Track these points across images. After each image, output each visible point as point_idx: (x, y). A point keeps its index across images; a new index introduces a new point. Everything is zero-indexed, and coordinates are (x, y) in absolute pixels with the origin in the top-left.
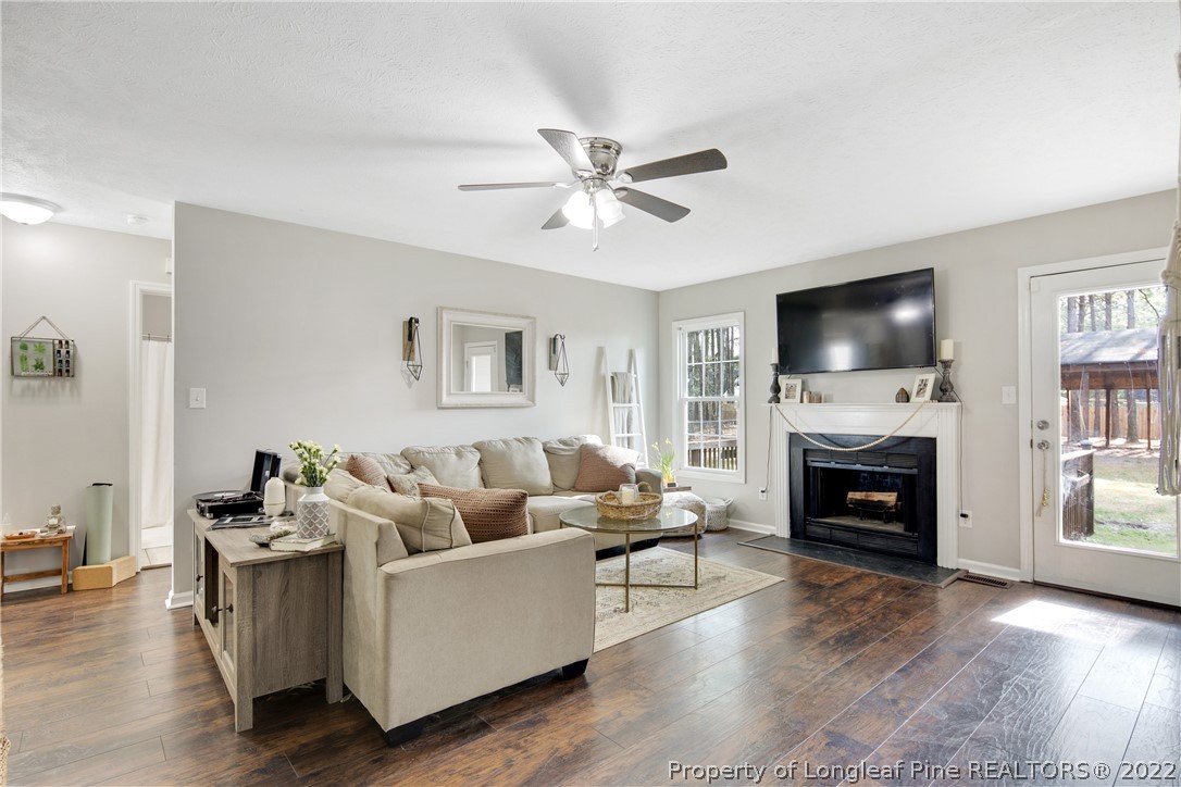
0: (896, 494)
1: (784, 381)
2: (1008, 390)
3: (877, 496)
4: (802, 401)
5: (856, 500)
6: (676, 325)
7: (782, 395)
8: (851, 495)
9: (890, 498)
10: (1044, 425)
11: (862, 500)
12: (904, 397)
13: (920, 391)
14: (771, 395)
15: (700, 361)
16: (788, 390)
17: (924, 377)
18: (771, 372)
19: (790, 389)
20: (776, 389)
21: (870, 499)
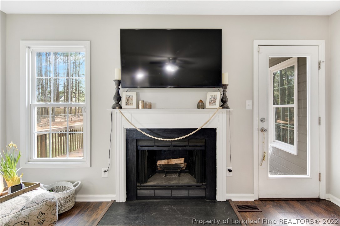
0: (184, 159)
1: (124, 93)
2: (249, 102)
3: (174, 161)
4: (138, 107)
5: (163, 165)
6: (24, 44)
7: (123, 102)
8: (160, 162)
9: (180, 161)
10: (263, 120)
11: (166, 164)
12: (201, 105)
13: (213, 102)
14: (113, 102)
15: (42, 76)
16: (127, 99)
17: (213, 93)
18: (114, 86)
19: (128, 99)
20: (118, 98)
21: (170, 163)
